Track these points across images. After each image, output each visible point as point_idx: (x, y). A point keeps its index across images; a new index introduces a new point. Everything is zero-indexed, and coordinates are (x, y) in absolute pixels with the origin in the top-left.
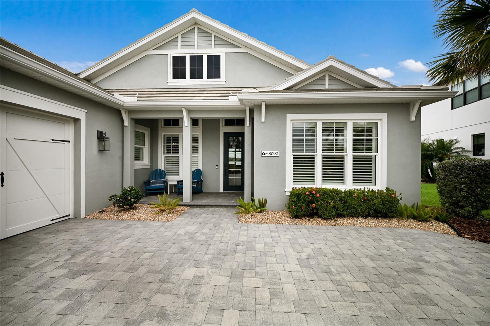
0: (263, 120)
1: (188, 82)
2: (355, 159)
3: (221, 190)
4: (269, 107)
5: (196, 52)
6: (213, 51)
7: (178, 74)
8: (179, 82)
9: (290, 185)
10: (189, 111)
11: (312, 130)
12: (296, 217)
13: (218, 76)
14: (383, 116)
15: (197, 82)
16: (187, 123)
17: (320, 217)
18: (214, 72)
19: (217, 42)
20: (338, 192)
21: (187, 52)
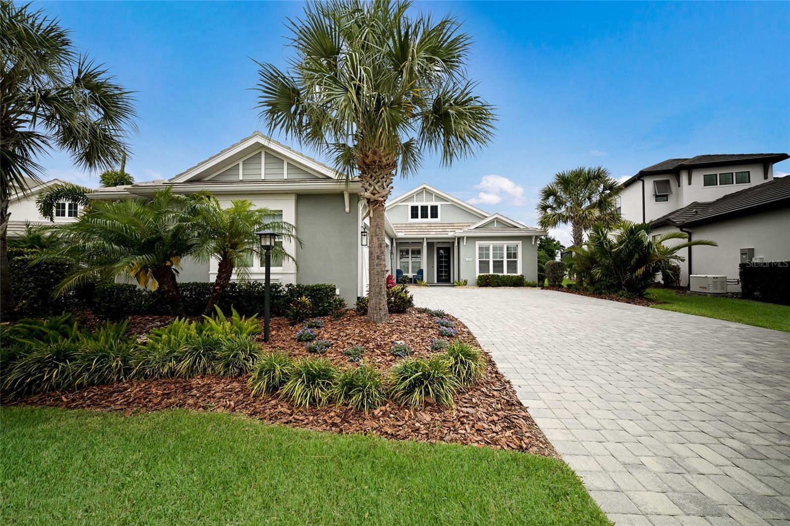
0: (465, 244)
1: (420, 220)
2: (508, 262)
3: (436, 282)
4: (467, 238)
5: (424, 204)
6: (434, 203)
7: (414, 215)
8: (415, 220)
9: (478, 274)
10: (427, 239)
11: (488, 249)
12: (480, 286)
13: (437, 217)
14: (520, 242)
15: (424, 220)
16: (425, 244)
17: (491, 286)
18: (434, 215)
19: (437, 199)
20: (498, 276)
21: (419, 204)
